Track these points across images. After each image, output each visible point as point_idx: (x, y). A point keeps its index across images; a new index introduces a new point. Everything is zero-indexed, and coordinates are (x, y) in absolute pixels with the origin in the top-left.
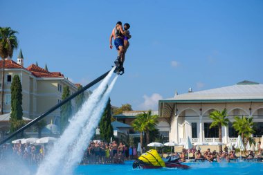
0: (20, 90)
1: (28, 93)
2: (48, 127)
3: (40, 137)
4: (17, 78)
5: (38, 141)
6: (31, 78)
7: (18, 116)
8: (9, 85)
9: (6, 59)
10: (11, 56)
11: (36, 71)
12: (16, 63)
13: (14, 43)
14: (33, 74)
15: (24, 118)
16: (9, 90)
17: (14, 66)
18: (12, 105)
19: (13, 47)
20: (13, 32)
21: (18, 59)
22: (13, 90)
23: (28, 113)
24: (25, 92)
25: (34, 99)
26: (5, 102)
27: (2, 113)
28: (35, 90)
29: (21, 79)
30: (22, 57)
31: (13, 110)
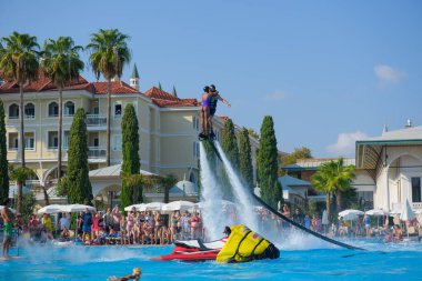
0: (135, 127)
1: (147, 132)
2: (180, 185)
3: (167, 201)
4: (131, 110)
5: (165, 208)
6: (151, 109)
7: (132, 168)
8: (119, 120)
9: (113, 80)
10: (120, 73)
11: (160, 98)
12: (128, 86)
13: (124, 54)
14: (154, 102)
15: (142, 171)
16: (120, 128)
17: (125, 90)
18: (124, 151)
19: (122, 60)
20: (123, 37)
21: (132, 80)
22: (124, 127)
23: (148, 163)
24: (143, 131)
25: (157, 141)
26: (112, 146)
27: (109, 164)
28: (158, 127)
29: (136, 110)
30: (137, 76)
31: (125, 159)
